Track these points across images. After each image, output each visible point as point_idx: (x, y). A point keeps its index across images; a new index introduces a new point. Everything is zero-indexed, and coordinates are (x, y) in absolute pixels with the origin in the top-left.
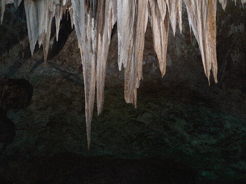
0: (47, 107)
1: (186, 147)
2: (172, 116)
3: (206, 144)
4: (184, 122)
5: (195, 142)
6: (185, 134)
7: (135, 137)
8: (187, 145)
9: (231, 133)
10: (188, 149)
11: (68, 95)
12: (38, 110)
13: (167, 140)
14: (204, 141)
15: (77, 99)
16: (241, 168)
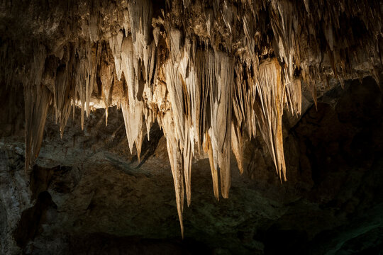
0: (91, 191)
1: (210, 228)
2: (202, 201)
3: (228, 226)
4: (212, 207)
5: (218, 224)
6: (211, 217)
7: (165, 219)
8: (211, 226)
9: (251, 216)
10: (211, 230)
11: (112, 181)
12: (82, 194)
13: (193, 222)
14: (227, 224)
15: (119, 185)
16: (253, 247)
